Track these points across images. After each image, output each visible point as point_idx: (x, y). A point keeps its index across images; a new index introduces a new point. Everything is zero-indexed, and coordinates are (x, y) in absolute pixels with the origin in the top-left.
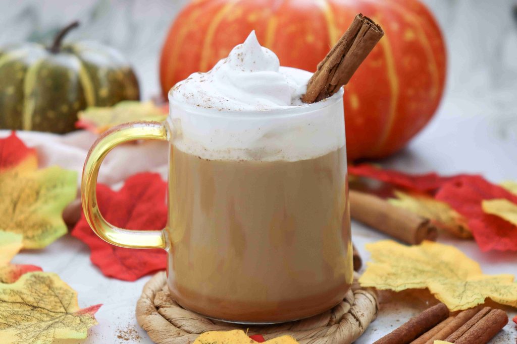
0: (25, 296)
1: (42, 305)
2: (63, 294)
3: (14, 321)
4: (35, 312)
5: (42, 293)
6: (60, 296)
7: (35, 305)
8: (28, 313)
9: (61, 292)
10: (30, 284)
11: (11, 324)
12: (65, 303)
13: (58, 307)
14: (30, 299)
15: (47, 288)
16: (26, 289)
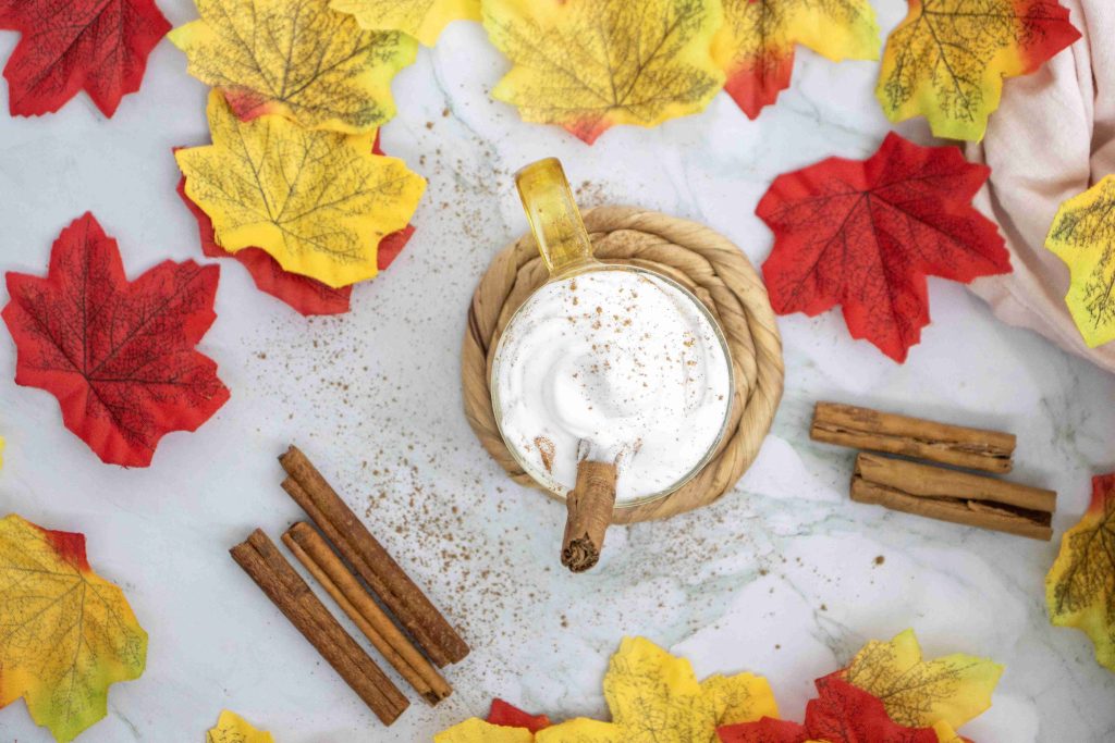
0: (662, 61)
1: (641, 79)
2: (652, 108)
3: (619, 37)
4: (634, 69)
5: (668, 84)
6: (649, 105)
7: (644, 71)
8: (632, 57)
9: (655, 107)
10: (695, 75)
11: (614, 34)
12: (637, 109)
13: (634, 98)
14: (654, 66)
15: (676, 93)
16: (677, 66)
